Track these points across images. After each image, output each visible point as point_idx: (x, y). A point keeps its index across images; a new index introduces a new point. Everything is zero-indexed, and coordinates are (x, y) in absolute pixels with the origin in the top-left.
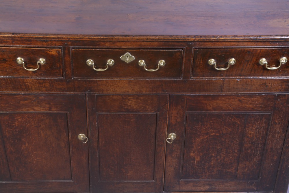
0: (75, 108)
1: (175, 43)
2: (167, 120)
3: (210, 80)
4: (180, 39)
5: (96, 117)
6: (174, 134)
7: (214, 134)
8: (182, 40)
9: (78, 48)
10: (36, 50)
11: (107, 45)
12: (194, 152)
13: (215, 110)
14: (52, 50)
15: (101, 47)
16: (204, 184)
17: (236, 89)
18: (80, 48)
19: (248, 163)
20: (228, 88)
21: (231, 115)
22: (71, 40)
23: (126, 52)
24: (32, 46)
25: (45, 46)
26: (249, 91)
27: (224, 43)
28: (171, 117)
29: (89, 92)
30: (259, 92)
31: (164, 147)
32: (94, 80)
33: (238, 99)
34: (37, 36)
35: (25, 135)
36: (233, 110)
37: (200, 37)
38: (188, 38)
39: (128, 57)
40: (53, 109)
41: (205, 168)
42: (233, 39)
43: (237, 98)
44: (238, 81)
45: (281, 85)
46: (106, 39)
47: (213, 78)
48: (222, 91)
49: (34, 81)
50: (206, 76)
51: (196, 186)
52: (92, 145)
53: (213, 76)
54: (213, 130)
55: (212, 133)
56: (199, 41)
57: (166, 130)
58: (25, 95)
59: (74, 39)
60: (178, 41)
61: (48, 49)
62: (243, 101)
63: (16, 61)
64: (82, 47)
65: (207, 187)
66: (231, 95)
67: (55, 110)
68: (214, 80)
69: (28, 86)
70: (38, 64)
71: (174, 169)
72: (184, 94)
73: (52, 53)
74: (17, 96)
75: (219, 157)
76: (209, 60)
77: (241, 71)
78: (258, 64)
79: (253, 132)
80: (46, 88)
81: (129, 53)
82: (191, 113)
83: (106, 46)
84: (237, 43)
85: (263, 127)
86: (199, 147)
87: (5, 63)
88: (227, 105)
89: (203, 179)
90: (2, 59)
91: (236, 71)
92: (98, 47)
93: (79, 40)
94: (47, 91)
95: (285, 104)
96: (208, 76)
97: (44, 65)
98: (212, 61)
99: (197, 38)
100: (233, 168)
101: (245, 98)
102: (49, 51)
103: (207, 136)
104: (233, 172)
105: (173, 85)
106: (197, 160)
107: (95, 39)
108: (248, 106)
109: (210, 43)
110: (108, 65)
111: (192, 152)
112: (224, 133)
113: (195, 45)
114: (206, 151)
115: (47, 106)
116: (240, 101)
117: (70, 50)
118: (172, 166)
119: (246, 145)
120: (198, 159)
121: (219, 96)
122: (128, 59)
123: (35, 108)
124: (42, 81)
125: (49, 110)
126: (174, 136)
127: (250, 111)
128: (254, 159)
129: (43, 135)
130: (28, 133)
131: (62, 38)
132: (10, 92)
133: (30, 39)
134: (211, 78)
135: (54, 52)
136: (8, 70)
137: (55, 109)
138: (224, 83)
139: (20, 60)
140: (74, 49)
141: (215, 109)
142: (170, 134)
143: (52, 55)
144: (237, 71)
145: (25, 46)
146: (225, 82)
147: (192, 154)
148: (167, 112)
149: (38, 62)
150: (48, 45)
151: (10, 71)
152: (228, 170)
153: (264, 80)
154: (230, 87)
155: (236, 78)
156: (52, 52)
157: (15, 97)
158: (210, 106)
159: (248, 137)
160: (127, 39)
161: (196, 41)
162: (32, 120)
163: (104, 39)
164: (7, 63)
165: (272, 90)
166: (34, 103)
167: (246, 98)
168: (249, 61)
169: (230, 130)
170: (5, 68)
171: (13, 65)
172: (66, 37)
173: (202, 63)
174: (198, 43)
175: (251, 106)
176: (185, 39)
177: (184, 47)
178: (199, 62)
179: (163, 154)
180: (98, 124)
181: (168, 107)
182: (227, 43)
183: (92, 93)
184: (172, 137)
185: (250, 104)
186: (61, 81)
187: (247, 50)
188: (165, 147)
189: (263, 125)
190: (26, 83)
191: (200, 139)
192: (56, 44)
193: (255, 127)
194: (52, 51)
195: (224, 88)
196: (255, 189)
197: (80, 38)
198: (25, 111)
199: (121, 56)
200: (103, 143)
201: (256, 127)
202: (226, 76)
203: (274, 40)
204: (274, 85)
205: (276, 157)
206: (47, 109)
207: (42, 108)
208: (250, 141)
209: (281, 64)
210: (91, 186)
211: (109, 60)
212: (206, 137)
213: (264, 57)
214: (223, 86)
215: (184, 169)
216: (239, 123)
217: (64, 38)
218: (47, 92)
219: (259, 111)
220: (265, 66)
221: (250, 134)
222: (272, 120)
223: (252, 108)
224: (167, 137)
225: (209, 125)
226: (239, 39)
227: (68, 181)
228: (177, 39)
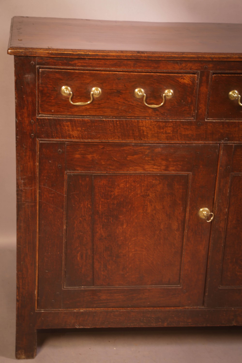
0: (201, 167)
5: (229, 181)
10: (163, 76)
14: (185, 76)
18: (224, 73)
22: (215, 60)
24: (159, 70)
25: (177, 70)
29: (226, 140)
32: (236, 122)
35: (124, 210)
40: (171, 168)
49: (153, 123)
52: (217, 227)
58: (136, 145)
59: (219, 59)
61: (180, 75)
64: (227, 71)
67: (174, 170)
69: (143, 132)
70: (163, 97)
74: (125, 148)
80: (167, 135)
87: (119, 96)
90: (116, 91)
94: (168, 140)
97: (170, 99)
102: (180, 78)
115: (164, 163)
117: (210, 76)
123: (147, 167)
124: (164, 124)
125: (166, 170)
129: (149, 210)
130: (129, 207)
131: (203, 58)
132: (117, 141)
135: (186, 80)
136: (120, 108)
137: (174, 168)
139: (139, 92)
140: (215, 75)
143: (184, 84)
145: (149, 70)
149: (164, 95)
150: (182, 69)
151: (123, 109)
156: (184, 79)
157: (122, 149)
162: (138, 185)
164: (121, 96)
166: (147, 159)
170: (117, 104)
171: (129, 100)
172: (209, 56)
180: (230, 191)
183: (230, 143)
186: (190, 123)
190: (141, 128)
192: (192, 67)
194: (185, 78)
197: (228, 58)
198: (132, 172)
200: (234, 222)
206: (163, 167)
207: (155, 167)
210: (206, 294)
217: (206, 58)
218: (167, 142)
227: (174, 287)
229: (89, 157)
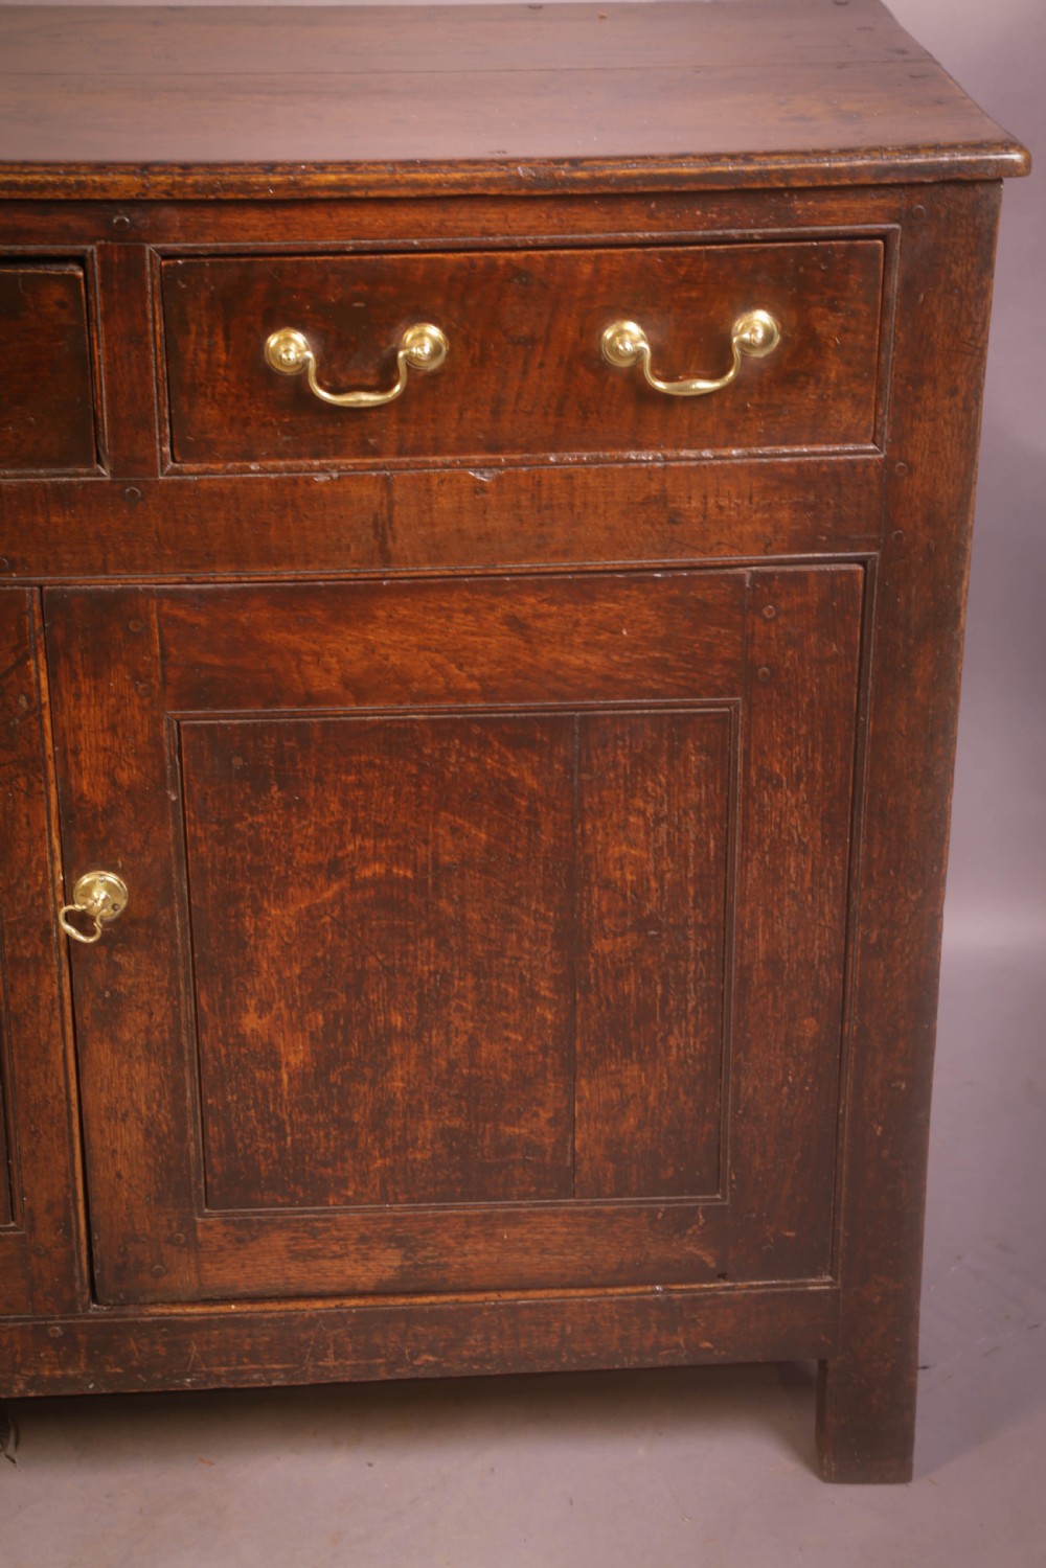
1: (23, 219)
2: (46, 776)
3: (295, 482)
4: (43, 187)
6: (112, 878)
7: (378, 868)
8: (61, 196)
12: (264, 1008)
13: (360, 698)
16: (363, 1239)
17: (480, 539)
19: (634, 1070)
20: (422, 532)
21: (476, 730)
26: (565, 553)
27: (349, 216)
28: (76, 753)
30: (630, 556)
31: (55, 970)
33: (499, 613)
36: (487, 694)
37: (178, 170)
38: (97, 178)
41: (356, 1118)
42: (397, 184)
43: (492, 608)
44: (479, 488)
45: (769, 507)
47: (316, 463)
48: (387, 558)
50: (269, 457)
51: (313, 1255)
53: (317, 456)
54: (369, 843)
55: (366, 862)
56: (178, 195)
57: (52, 853)
60: (35, 195)
62: (539, 624)
65: (388, 1263)
66: (449, 585)
68: (321, 478)
71: (148, 1134)
72: (138, 581)
75: (436, 1038)
76: (273, 341)
77: (496, 414)
78: (591, 359)
79: (632, 844)
82: (200, 717)
84: (431, 217)
85: (698, 810)
86: (297, 971)
88: (439, 659)
89: (348, 1201)
91: (461, 412)
95: (813, 639)
96: (280, 457)
98: (292, 347)
99: (162, 178)
100: (545, 1115)
101: (545, 608)
103: (335, 887)
104: (548, 1141)
105: (54, 519)
106: (293, 1059)
108: (576, 660)
109: (253, 217)
111: (252, 1003)
112: (447, 859)
113: (157, 233)
114: (343, 997)
116: (516, 624)
118: (126, 1115)
119: (603, 946)
120: (296, 1055)
121: (372, 591)
126: (110, 888)
127: (592, 694)
128: (672, 1042)
134: (304, 463)
138: (392, 504)
141: (358, 689)
142: (86, 880)
144: (469, 415)
146: (397, 495)
147: (251, 1022)
148: (41, 718)
152: (509, 1130)
153: (650, 472)
154: (437, 530)
155: (466, 465)
158: (328, 671)
159: (607, 885)
161: (152, 196)
165: (714, 539)
167: (552, 602)
168: (532, 340)
169: (483, 836)
173: (223, 357)
174: (174, 216)
175: (595, 660)
176: (81, 185)
177: (90, 248)
178: (202, 356)
179: (56, 1027)
181: (44, 684)
182: (370, 218)
184: (100, 894)
185: (589, 646)
187: (509, 262)
188: (60, 977)
189: (693, 795)
191: (293, 910)
193: (642, 813)
195: (394, 538)
196: (710, 1260)
201: (650, 810)
202: (400, 452)
203: (667, 188)
204: (721, 508)
205: (809, 1027)
208: (624, 914)
209: (736, 352)
212: (328, 894)
213: (628, 314)
214: (390, 518)
215: (213, 1130)
216: (532, 782)
219: (655, 694)
220: (641, 373)
221: (620, 862)
222: (746, 754)
223: (607, 678)
224: (69, 900)
225: (335, 806)
226: (439, 184)
228: (29, 187)
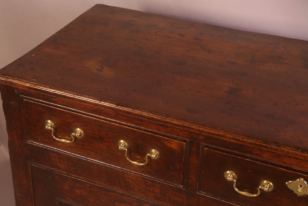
9: (214, 149)
10: (147, 135)
11: (266, 157)
14: (172, 141)
15: (254, 157)
18: (218, 150)
22: (204, 134)
23: (299, 177)
24: (142, 128)
25: (163, 133)
34: (151, 116)
39: (301, 186)
46: (264, 146)
49: (139, 179)
58: (123, 194)
59: (209, 133)
61: (166, 138)
63: (117, 144)
69: (129, 184)
70: (146, 157)
73: (172, 146)
74: (112, 194)
80: (155, 195)
81: (305, 179)
83: (263, 157)
87: (102, 143)
90: (98, 137)
92: (248, 155)
93: (217, 137)
94: (156, 199)
97: (156, 160)
102: (167, 142)
107: (244, 142)
110: (260, 189)
117: (201, 148)
122: (300, 190)
124: (151, 183)
131: (190, 128)
133: (141, 118)
135: (174, 145)
136: (104, 154)
139: (122, 144)
140: (206, 149)
143: (171, 149)
145: (132, 125)
149: (148, 154)
150: (168, 133)
151: (107, 155)
156: (171, 144)
157: (109, 193)
160: (305, 157)
163: (261, 146)
164: (104, 143)
170: (101, 149)
171: (112, 149)
172: (197, 128)
186: (179, 190)
190: (127, 180)
192: (180, 134)
194: (172, 142)
197: (219, 135)
199: (288, 181)
211: (265, 182)
217: (193, 129)
218: (155, 201)
229: (78, 191)
